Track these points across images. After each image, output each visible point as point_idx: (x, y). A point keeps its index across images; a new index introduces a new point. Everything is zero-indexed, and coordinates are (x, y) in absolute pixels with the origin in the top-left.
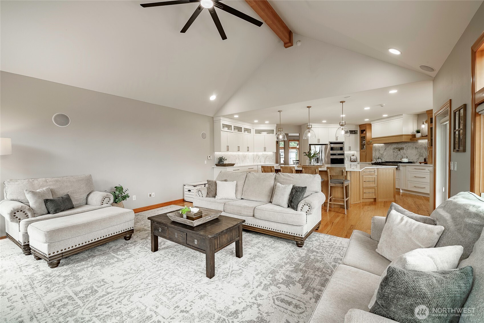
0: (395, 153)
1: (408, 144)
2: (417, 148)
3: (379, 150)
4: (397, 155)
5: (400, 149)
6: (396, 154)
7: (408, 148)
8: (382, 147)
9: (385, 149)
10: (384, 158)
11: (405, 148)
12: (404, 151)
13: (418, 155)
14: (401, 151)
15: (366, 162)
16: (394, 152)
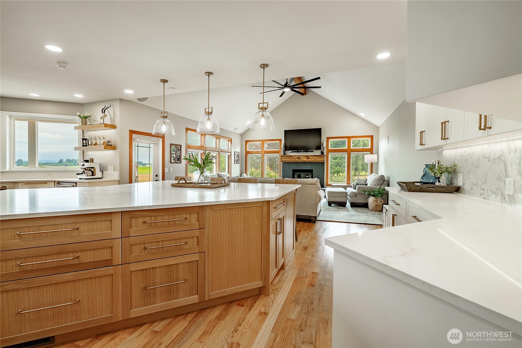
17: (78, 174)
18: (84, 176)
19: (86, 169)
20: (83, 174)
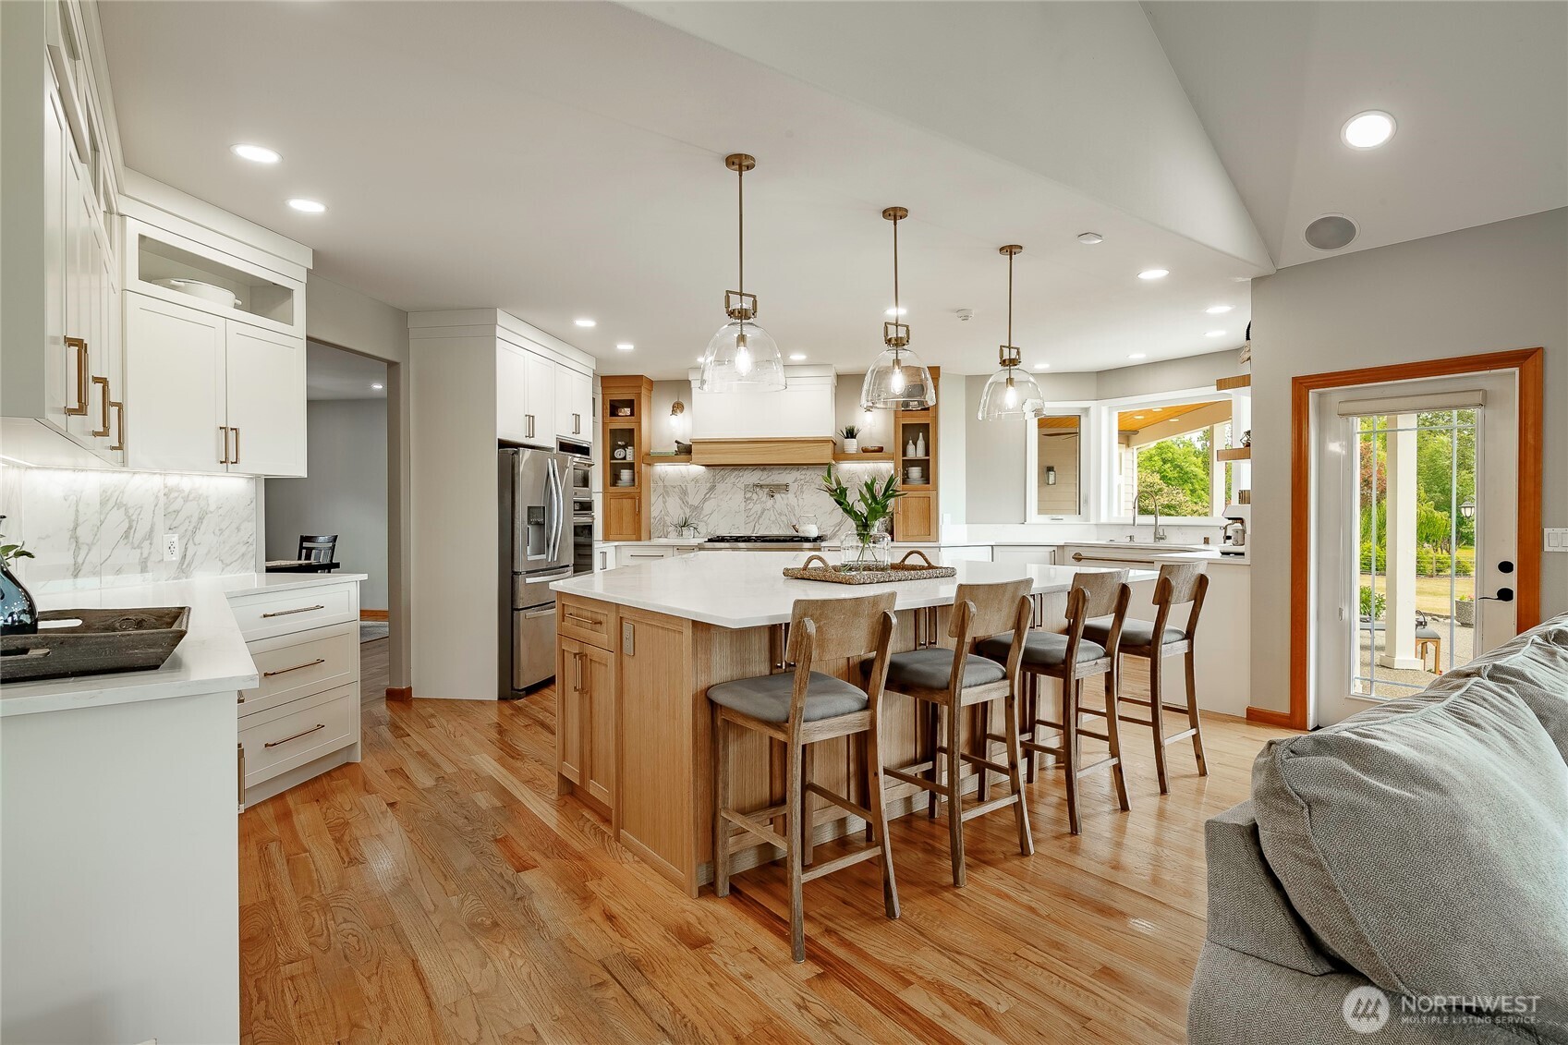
0: (755, 504)
1: (803, 472)
3: (684, 492)
4: (762, 513)
5: (773, 490)
6: (758, 508)
7: (805, 487)
8: (696, 480)
9: (712, 488)
10: (707, 525)
11: (793, 487)
12: (790, 495)
14: (777, 496)
15: (640, 538)
16: (750, 499)
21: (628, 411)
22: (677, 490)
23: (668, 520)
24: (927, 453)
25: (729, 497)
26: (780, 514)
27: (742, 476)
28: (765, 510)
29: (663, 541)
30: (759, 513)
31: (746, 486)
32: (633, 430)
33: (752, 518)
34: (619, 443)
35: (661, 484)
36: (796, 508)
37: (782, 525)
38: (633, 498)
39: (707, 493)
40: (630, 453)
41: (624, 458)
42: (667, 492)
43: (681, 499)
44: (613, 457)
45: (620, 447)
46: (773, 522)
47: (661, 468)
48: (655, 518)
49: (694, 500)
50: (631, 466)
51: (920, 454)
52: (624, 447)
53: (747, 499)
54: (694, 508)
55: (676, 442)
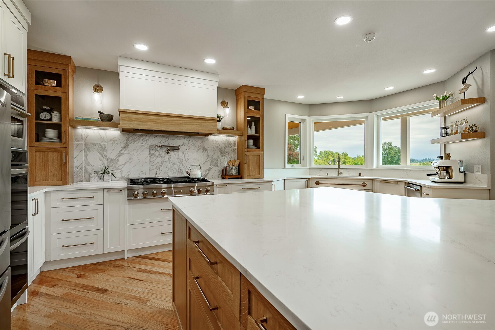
0: (157, 158)
1: (188, 139)
2: (207, 150)
3: (103, 149)
4: (162, 163)
5: (169, 150)
6: (159, 160)
7: (189, 148)
8: (113, 141)
9: (126, 147)
10: (122, 171)
11: (182, 148)
12: (180, 153)
13: (208, 164)
14: (172, 153)
15: (66, 184)
16: (153, 154)
17: (428, 175)
18: (436, 178)
19: (439, 168)
20: (436, 175)
21: (53, 83)
22: (96, 147)
23: (89, 169)
24: (257, 131)
25: (138, 153)
26: (174, 164)
27: (148, 140)
28: (163, 161)
29: (85, 185)
30: (160, 163)
31: (151, 146)
32: (60, 98)
33: (155, 166)
34: (45, 107)
35: (82, 142)
36: (184, 160)
37: (175, 171)
38: (60, 152)
39: (122, 150)
40: (55, 117)
41: (50, 120)
42: (88, 149)
43: (100, 154)
44: (37, 117)
45: (46, 111)
46: (169, 169)
47: (82, 131)
48: (77, 167)
49: (111, 154)
50: (57, 127)
51: (253, 133)
52: (50, 111)
53: (151, 155)
54: (111, 160)
55: (99, 112)
